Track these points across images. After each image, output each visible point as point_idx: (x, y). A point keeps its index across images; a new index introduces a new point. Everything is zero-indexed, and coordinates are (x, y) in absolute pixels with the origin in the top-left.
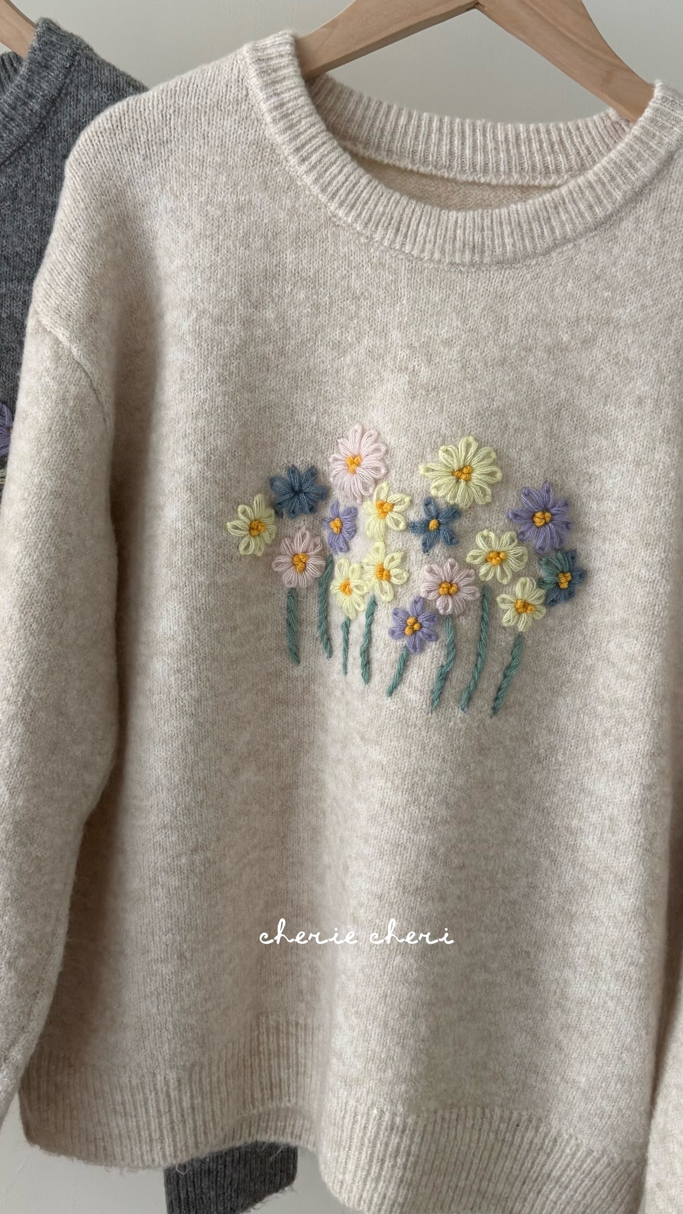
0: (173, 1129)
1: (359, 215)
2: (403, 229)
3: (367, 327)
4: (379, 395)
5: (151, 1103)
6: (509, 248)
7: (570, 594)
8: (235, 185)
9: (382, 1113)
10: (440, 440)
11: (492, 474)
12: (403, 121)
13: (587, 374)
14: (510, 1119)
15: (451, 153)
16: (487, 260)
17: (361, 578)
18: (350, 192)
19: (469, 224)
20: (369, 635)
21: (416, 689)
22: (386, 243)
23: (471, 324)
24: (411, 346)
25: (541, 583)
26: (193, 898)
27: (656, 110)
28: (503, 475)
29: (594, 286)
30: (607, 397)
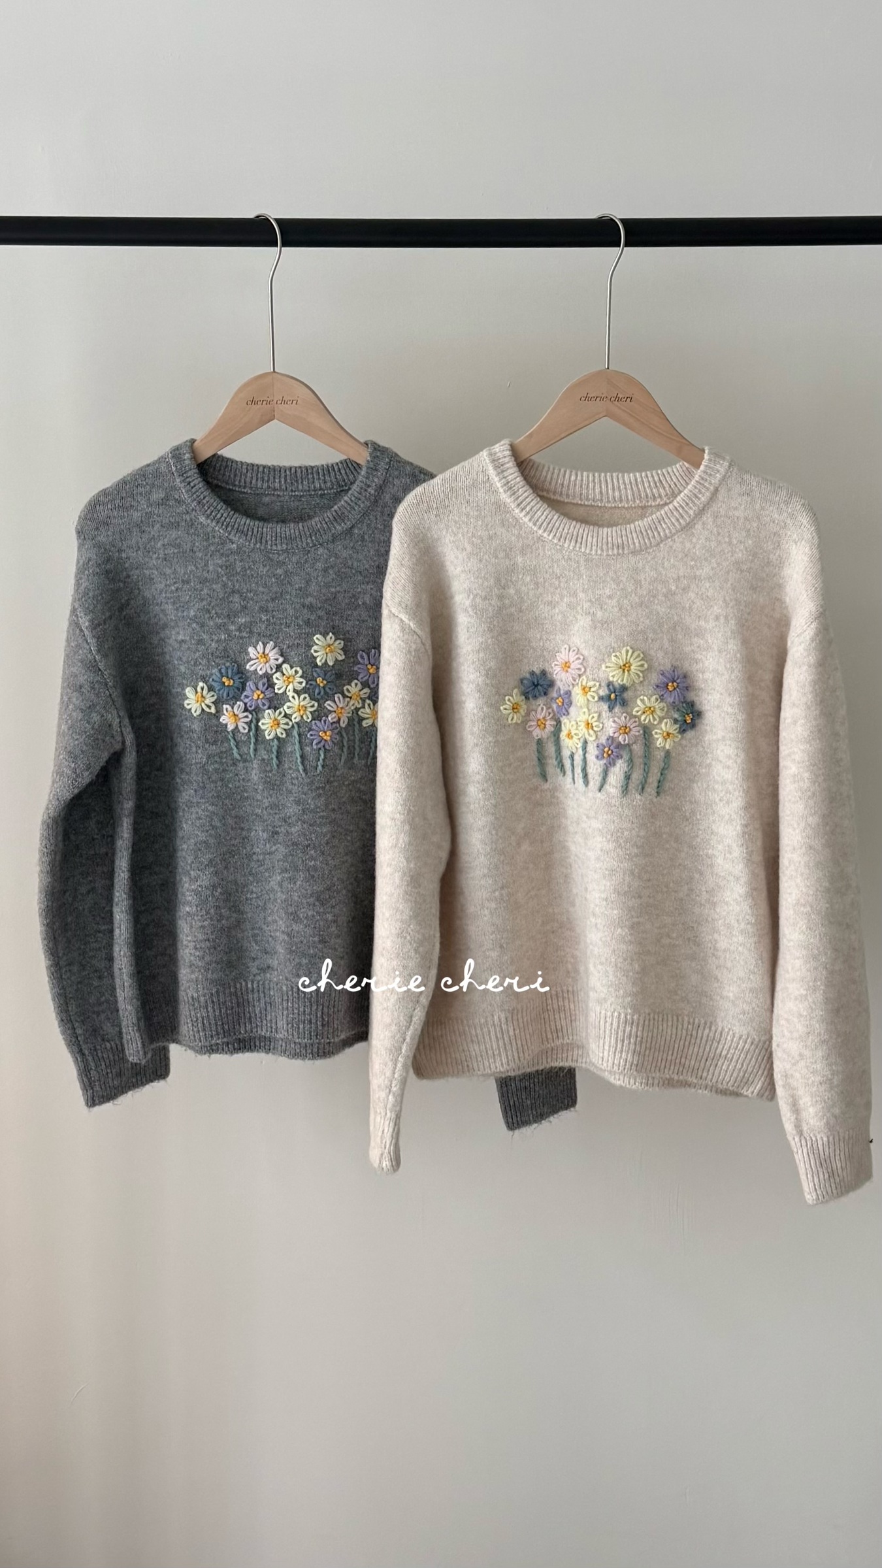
0: (505, 1048)
1: (555, 535)
2: (579, 540)
3: (565, 592)
4: (576, 628)
5: (493, 1033)
6: (637, 544)
7: (693, 725)
8: (487, 525)
9: (620, 1014)
10: (612, 650)
11: (642, 666)
12: (573, 478)
13: (687, 606)
14: (694, 1023)
15: (601, 492)
16: (626, 552)
17: (577, 729)
18: (549, 523)
19: (614, 534)
20: (585, 760)
21: (613, 786)
22: (571, 548)
23: (621, 586)
24: (590, 601)
25: (676, 721)
26: (504, 914)
27: (706, 466)
28: (648, 665)
29: (685, 559)
30: (699, 617)
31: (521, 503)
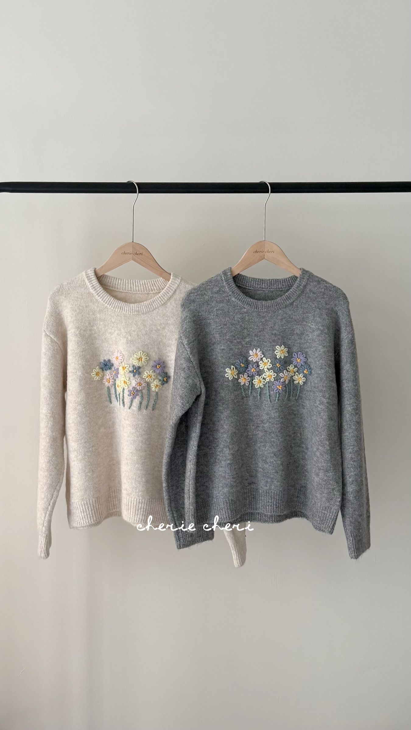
1: (112, 306)
2: (122, 308)
3: (116, 329)
4: (120, 343)
6: (144, 311)
7: (167, 382)
8: (85, 302)
9: (137, 499)
10: (134, 352)
11: (147, 358)
12: (120, 281)
13: (164, 335)
16: (140, 313)
17: (120, 384)
18: (110, 302)
19: (135, 306)
20: (123, 396)
21: (135, 407)
22: (118, 311)
23: (138, 327)
24: (126, 332)
25: (160, 380)
27: (171, 281)
28: (149, 358)
29: (163, 317)
30: (169, 339)
31: (99, 293)
